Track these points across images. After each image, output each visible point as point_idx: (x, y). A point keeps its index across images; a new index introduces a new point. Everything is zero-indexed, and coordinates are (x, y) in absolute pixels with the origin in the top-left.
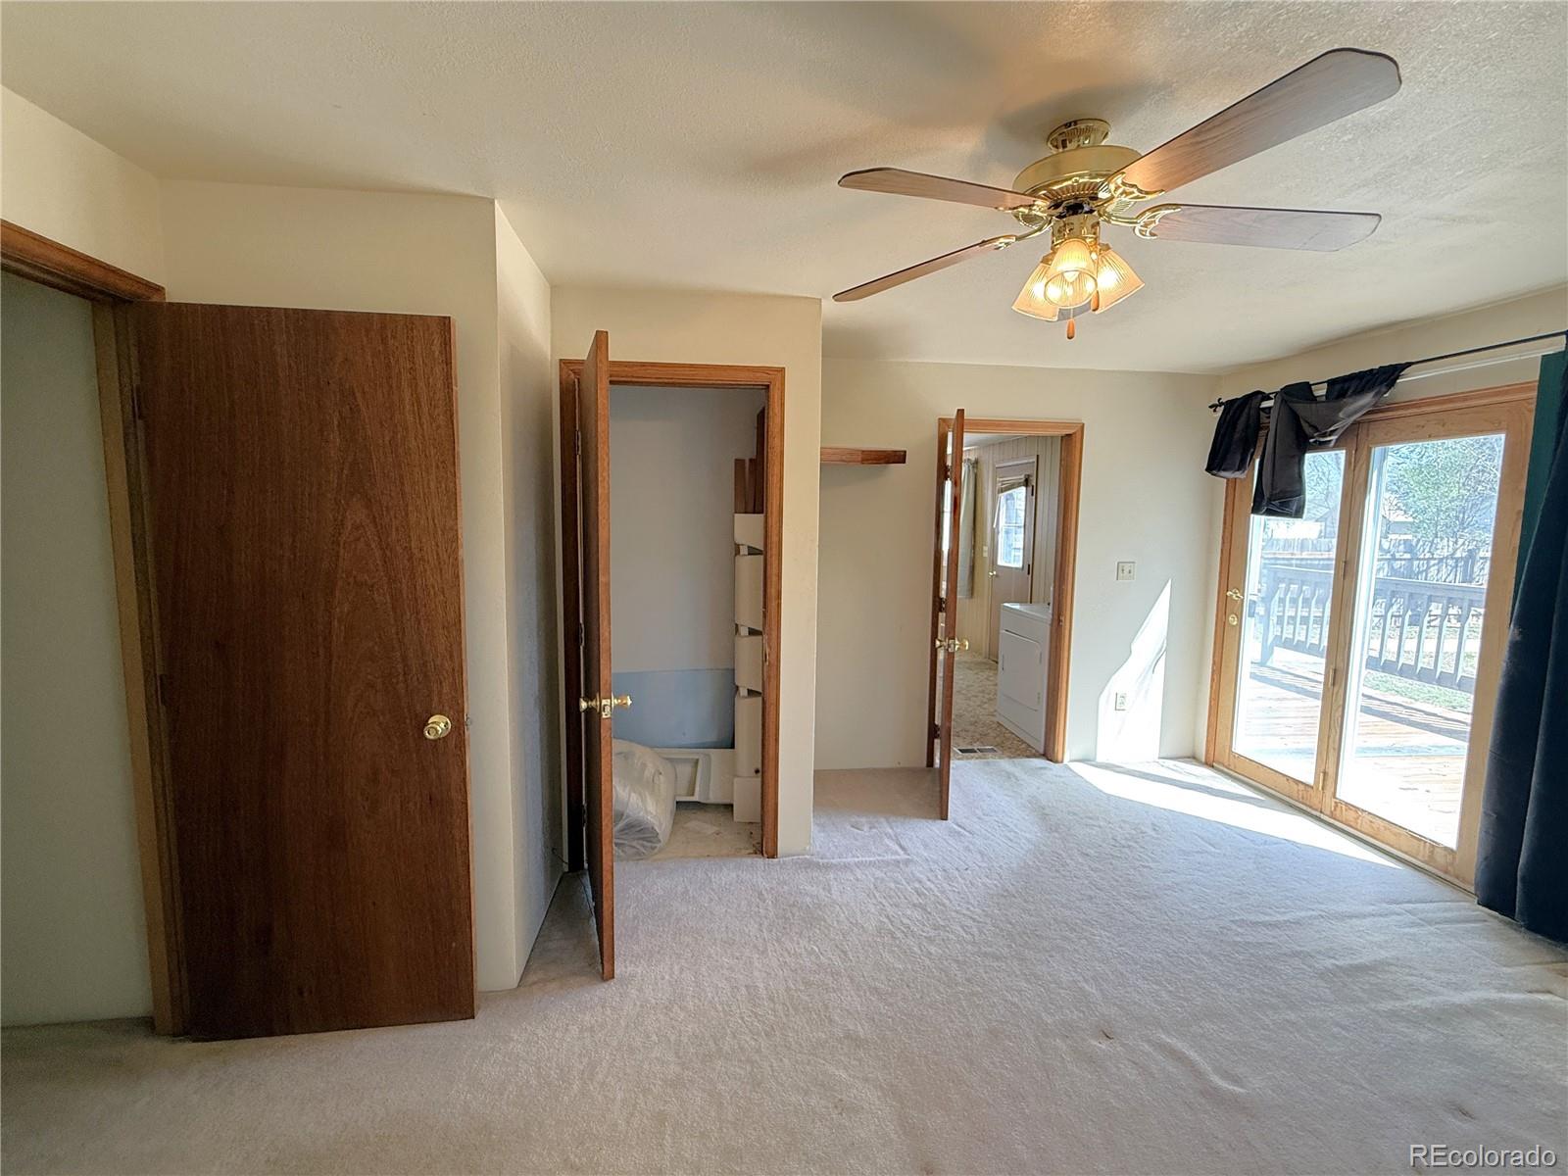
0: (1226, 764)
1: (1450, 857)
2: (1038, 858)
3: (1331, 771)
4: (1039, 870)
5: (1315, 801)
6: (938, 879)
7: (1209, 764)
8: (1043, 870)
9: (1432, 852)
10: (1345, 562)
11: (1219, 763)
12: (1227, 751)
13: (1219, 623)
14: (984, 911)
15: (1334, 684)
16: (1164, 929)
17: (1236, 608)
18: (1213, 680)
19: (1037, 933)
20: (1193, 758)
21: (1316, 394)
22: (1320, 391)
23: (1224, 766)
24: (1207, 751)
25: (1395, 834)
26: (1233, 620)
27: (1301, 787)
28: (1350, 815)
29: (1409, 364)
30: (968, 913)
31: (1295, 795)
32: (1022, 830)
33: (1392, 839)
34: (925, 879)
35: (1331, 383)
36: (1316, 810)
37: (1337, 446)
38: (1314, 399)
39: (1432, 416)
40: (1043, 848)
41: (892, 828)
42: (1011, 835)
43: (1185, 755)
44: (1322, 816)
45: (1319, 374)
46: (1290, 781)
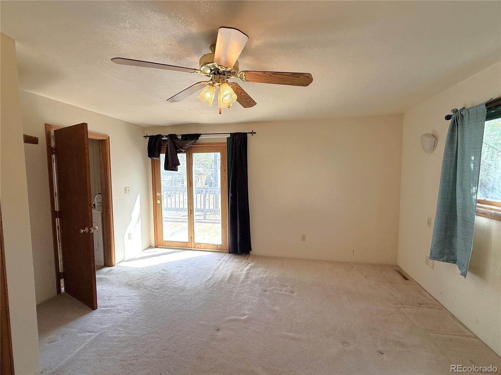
0: (162, 245)
1: (221, 246)
2: (145, 299)
3: (192, 236)
4: (150, 302)
5: (190, 246)
6: (122, 331)
7: (156, 247)
8: (151, 301)
9: (217, 247)
10: (190, 182)
11: (159, 245)
12: (162, 241)
13: (154, 204)
14: (151, 327)
15: (191, 214)
16: (196, 294)
17: (159, 198)
18: (154, 221)
19: (174, 320)
20: (150, 247)
21: (179, 138)
22: (180, 137)
23: (161, 246)
24: (155, 243)
25: (209, 246)
26: (159, 202)
27: (185, 243)
28: (199, 246)
29: (201, 134)
30: (148, 332)
31: (184, 246)
32: (129, 294)
33: (208, 247)
34: (117, 335)
35: (182, 136)
36: (190, 248)
37: (184, 153)
38: (178, 139)
39: (206, 147)
40: (143, 295)
41: (75, 328)
42: (128, 298)
43: (149, 247)
44: (192, 249)
45: (179, 133)
46: (182, 243)
